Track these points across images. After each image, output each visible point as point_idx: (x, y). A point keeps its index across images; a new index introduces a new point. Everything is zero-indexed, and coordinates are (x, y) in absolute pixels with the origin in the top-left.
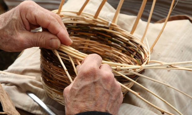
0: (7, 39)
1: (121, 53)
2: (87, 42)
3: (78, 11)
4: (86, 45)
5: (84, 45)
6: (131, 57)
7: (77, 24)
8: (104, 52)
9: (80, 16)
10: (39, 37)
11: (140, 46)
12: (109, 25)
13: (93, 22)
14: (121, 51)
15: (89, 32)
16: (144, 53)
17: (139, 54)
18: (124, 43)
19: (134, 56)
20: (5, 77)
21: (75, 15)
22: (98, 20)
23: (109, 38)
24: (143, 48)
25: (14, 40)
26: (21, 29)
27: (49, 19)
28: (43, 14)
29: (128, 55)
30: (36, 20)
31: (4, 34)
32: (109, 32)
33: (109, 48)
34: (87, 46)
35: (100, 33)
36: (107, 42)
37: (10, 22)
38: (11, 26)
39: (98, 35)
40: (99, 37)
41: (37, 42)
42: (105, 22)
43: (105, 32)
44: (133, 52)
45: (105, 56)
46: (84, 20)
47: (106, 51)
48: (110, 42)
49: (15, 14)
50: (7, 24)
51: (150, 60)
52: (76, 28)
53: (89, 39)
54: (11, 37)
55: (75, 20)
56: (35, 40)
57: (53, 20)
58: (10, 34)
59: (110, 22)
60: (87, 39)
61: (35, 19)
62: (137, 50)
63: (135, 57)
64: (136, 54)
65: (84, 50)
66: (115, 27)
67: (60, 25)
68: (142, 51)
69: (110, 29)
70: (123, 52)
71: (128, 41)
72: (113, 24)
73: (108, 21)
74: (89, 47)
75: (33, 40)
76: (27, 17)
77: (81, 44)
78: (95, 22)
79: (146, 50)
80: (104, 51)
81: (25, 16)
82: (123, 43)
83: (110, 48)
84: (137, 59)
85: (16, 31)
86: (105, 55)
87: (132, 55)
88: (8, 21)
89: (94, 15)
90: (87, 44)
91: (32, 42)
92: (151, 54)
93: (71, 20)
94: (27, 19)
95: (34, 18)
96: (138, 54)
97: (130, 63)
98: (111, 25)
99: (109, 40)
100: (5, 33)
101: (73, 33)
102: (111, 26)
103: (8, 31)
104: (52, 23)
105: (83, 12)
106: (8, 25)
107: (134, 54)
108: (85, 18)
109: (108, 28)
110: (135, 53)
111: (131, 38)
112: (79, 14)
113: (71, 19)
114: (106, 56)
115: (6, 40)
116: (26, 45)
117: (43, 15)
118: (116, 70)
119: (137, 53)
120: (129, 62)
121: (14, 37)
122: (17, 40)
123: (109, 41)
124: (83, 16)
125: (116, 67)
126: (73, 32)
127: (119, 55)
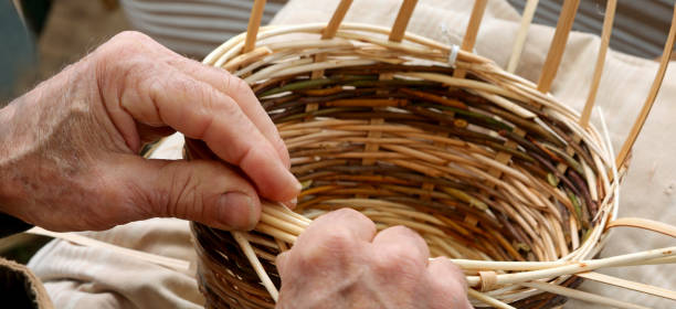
0: (54, 188)
1: (509, 165)
2: (375, 131)
3: (325, 24)
4: (371, 143)
5: (362, 147)
6: (548, 182)
7: (329, 72)
8: (445, 165)
9: (336, 41)
10: (180, 185)
11: (578, 141)
12: (453, 59)
13: (388, 55)
14: (508, 159)
15: (379, 92)
16: (596, 173)
17: (577, 173)
18: (519, 125)
19: (558, 180)
20: (76, 256)
21: (316, 39)
22: (405, 45)
23: (458, 110)
24: (592, 152)
25: (82, 192)
26: (109, 151)
27: (209, 104)
28: (184, 88)
29: (534, 174)
30: (158, 109)
31: (40, 169)
32: (455, 87)
33: (462, 147)
34: (376, 148)
35: (421, 94)
36: (451, 125)
37: (61, 125)
38: (68, 140)
39: (415, 101)
40: (419, 109)
41: (170, 202)
42: (435, 51)
43: (439, 88)
44: (555, 163)
45: (448, 180)
46: (352, 50)
47: (450, 161)
48: (465, 123)
49: (80, 94)
50: (51, 131)
51: (619, 216)
52: (324, 87)
53: (382, 121)
54: (70, 179)
55: (317, 58)
56: (163, 192)
57: (222, 107)
58: (65, 170)
59: (456, 49)
60: (373, 121)
61: (154, 108)
62: (569, 154)
63: (561, 185)
64: (566, 174)
65: (365, 162)
66: (476, 67)
67: (251, 124)
68: (588, 164)
69: (458, 77)
70: (517, 161)
71: (531, 120)
72: (466, 54)
73: (448, 47)
74: (382, 149)
75: (153, 195)
76: (125, 102)
77: (350, 142)
78: (395, 54)
79: (603, 162)
80: (442, 161)
81: (117, 101)
82: (513, 126)
83: (467, 147)
84: (571, 194)
85: (90, 159)
86: (447, 177)
87: (550, 177)
88: (54, 122)
89: (389, 29)
90: (374, 140)
91: (150, 201)
92: (620, 181)
93: (303, 61)
94: (125, 109)
95: (150, 102)
96: (572, 173)
97: (547, 208)
98: (460, 58)
99: (458, 116)
100: (45, 166)
101: (316, 107)
102: (461, 64)
103: (57, 159)
104: (220, 119)
105: (345, 23)
106: (55, 135)
107: (557, 174)
108: (357, 44)
109: (449, 72)
110: (562, 168)
111: (543, 106)
112: (329, 32)
113: (302, 58)
114: (452, 178)
115: (50, 191)
116: (126, 210)
117: (185, 90)
118: (478, 287)
119: (570, 168)
120: (540, 204)
121: (81, 181)
122: (92, 194)
123: (461, 123)
124: (346, 38)
125: (479, 275)
126: (314, 103)
127: (503, 176)
